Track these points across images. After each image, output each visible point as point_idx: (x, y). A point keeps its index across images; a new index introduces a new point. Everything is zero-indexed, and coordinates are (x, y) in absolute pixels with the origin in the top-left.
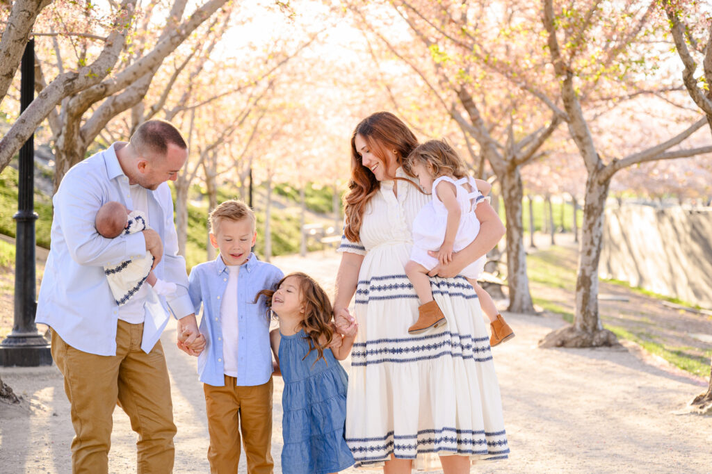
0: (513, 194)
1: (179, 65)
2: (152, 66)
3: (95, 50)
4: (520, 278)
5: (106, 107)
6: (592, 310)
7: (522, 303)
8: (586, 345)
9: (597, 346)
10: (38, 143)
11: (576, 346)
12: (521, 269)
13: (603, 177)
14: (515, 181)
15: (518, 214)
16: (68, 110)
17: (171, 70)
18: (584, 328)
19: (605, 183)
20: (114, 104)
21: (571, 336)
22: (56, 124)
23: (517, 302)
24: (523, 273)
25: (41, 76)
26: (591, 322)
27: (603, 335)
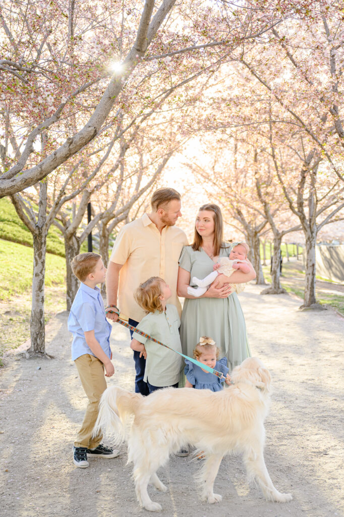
0: (256, 243)
1: (140, 204)
2: (129, 207)
3: (109, 204)
4: (260, 272)
5: (114, 221)
6: (277, 281)
7: (261, 281)
8: (275, 293)
9: (280, 293)
10: (93, 233)
11: (272, 294)
12: (260, 269)
13: (279, 237)
14: (257, 239)
15: (258, 250)
16: (103, 222)
17: (138, 207)
18: (275, 288)
19: (280, 239)
20: (118, 220)
21: (271, 290)
22: (99, 227)
23: (259, 281)
24: (261, 271)
25: (94, 212)
26: (277, 286)
27: (281, 290)
